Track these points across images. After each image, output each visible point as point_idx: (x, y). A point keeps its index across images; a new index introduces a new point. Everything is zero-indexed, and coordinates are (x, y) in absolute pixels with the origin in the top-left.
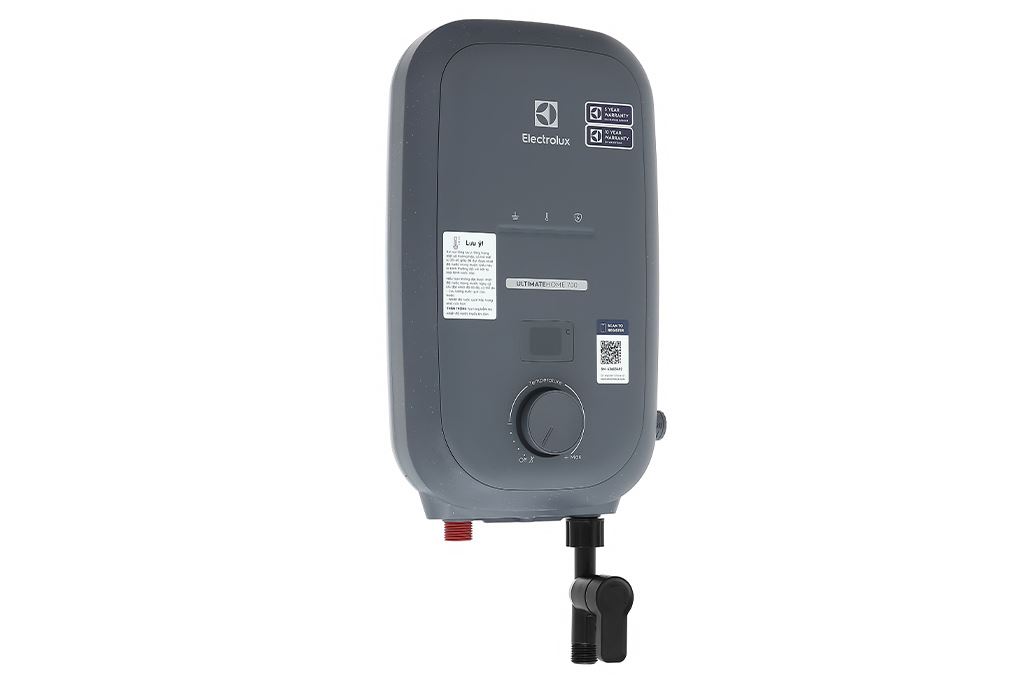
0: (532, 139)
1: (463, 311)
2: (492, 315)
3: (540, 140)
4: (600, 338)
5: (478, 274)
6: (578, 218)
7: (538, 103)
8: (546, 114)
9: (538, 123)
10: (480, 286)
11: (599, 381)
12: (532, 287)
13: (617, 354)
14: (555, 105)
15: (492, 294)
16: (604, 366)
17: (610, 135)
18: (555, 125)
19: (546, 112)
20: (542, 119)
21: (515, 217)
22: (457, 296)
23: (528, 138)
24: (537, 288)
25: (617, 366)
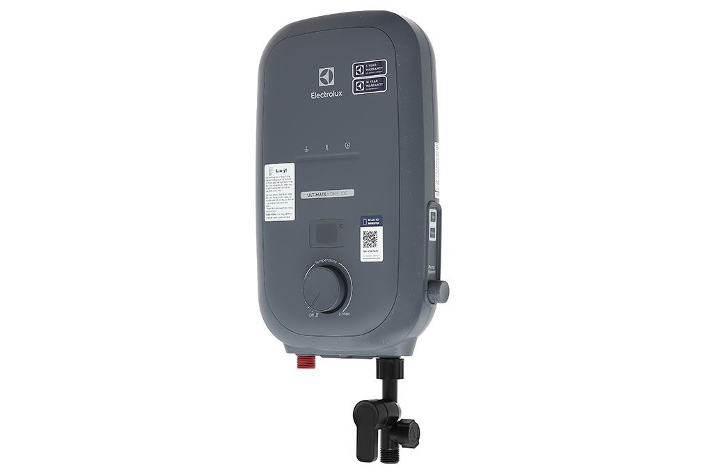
0: (317, 96)
1: (274, 216)
2: (292, 218)
3: (323, 95)
4: (363, 229)
5: (284, 191)
6: (348, 146)
7: (321, 71)
8: (326, 77)
9: (321, 84)
10: (284, 199)
11: (362, 260)
12: (317, 197)
13: (374, 240)
14: (332, 69)
15: (292, 204)
16: (366, 249)
17: (370, 83)
18: (332, 83)
19: (326, 76)
20: (324, 81)
21: (307, 150)
22: (271, 206)
23: (315, 96)
24: (320, 197)
25: (375, 249)
